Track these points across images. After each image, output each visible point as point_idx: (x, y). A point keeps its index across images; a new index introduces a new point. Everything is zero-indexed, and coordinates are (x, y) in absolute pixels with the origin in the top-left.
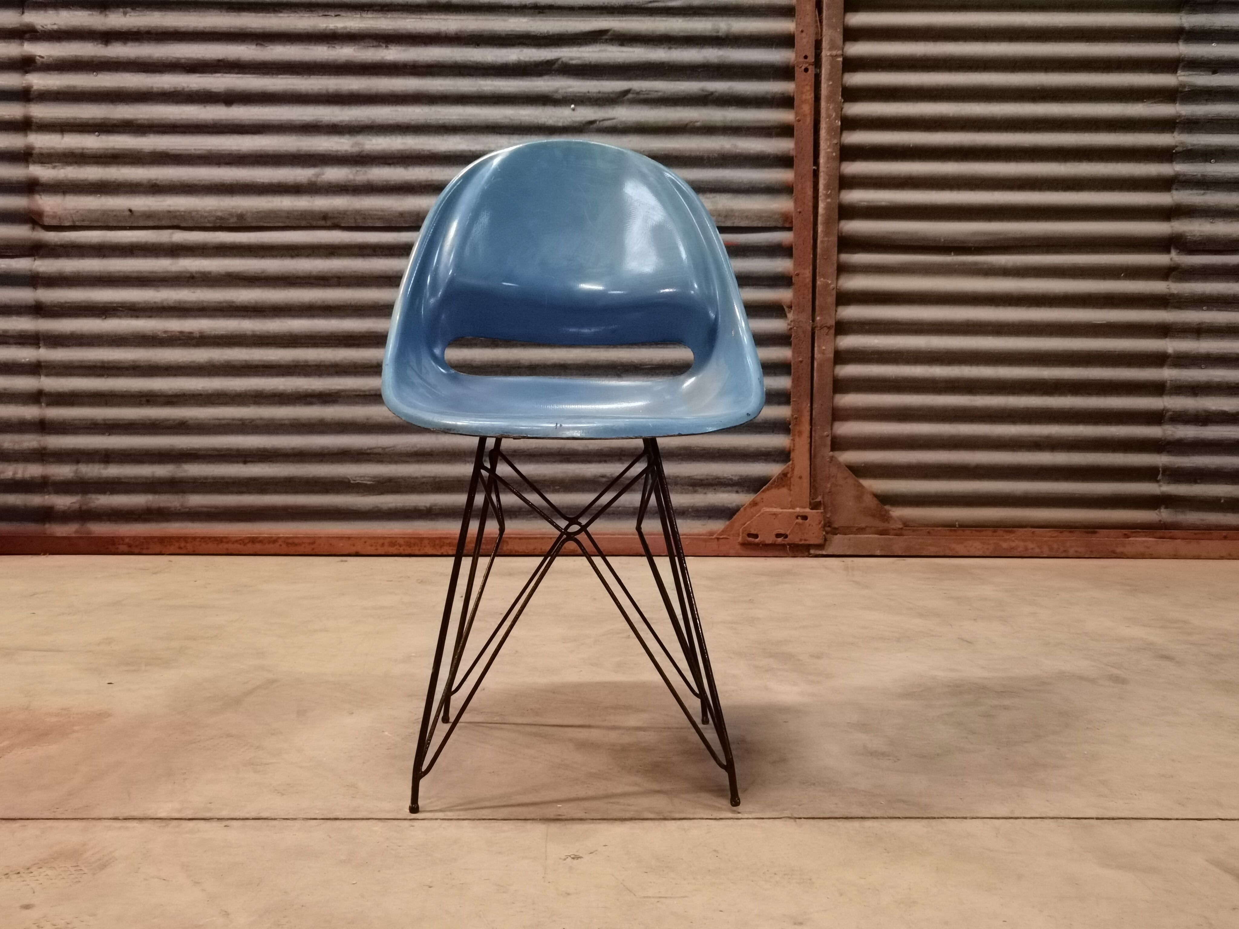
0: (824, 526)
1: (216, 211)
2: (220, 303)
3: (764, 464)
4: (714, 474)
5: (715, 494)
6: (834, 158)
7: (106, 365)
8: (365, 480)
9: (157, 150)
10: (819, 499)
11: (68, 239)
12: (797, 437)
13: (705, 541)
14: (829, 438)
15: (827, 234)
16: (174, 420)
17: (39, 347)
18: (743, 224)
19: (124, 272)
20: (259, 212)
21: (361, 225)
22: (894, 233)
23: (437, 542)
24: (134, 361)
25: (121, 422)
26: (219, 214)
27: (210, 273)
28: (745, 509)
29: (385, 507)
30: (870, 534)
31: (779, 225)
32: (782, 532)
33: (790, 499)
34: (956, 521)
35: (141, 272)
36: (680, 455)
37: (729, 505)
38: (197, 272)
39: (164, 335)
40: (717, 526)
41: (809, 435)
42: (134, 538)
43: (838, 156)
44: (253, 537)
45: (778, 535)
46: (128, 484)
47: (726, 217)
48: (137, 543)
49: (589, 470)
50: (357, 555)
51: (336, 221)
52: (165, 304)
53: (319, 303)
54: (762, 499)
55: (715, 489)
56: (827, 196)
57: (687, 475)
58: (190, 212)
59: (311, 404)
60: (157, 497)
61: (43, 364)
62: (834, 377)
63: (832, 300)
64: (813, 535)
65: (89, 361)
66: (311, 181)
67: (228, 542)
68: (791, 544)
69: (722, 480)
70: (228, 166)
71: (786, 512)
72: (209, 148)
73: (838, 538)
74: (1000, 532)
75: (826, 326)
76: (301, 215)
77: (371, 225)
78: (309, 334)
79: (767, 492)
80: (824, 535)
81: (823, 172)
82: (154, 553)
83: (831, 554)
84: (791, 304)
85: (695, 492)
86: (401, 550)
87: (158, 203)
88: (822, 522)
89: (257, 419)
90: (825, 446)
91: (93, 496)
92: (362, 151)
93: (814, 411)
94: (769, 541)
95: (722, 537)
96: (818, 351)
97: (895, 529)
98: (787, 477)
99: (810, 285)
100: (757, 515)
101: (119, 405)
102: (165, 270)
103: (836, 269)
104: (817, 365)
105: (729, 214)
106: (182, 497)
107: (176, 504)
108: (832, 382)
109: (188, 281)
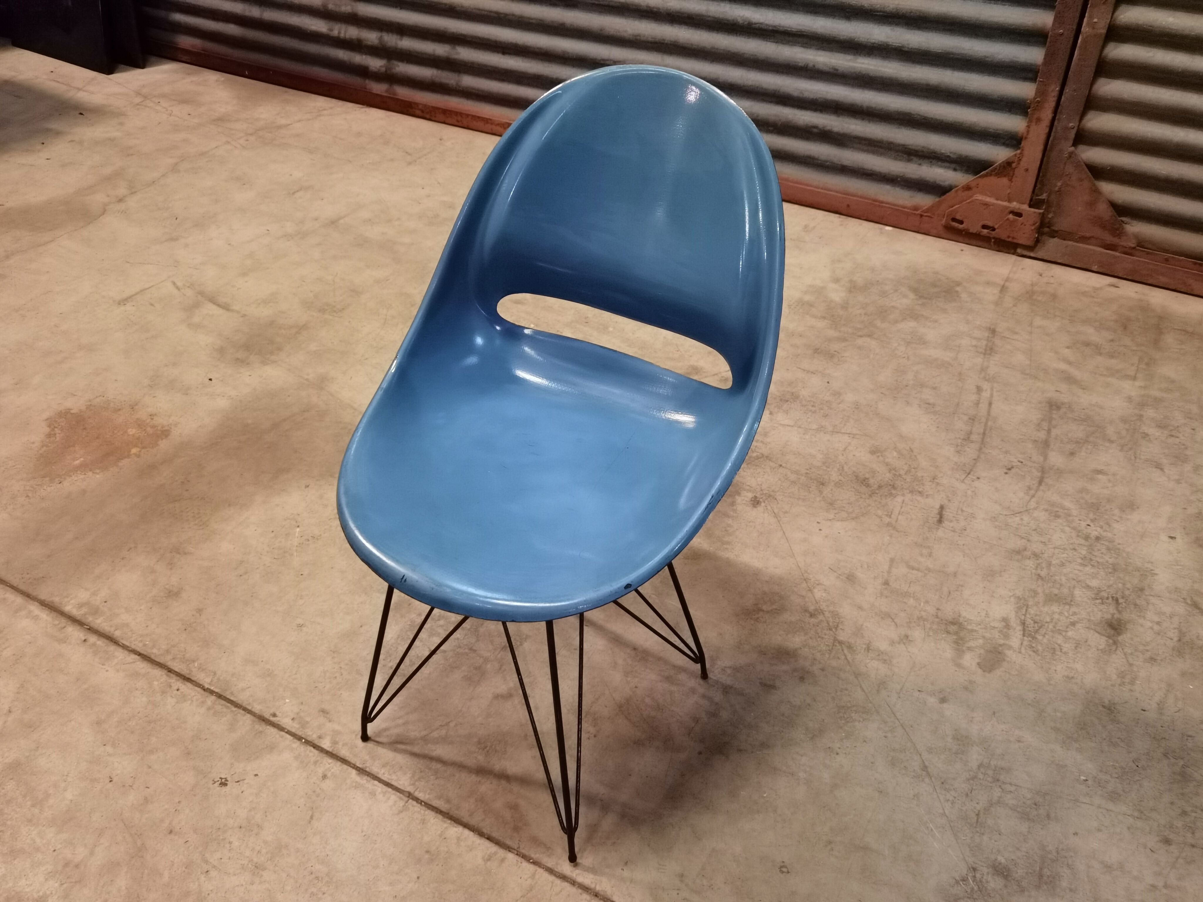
0: (1041, 226)
4: (932, 147)
5: (931, 167)
10: (1044, 196)
12: (1034, 124)
13: (908, 214)
14: (1075, 131)
28: (957, 191)
30: (1094, 245)
32: (990, 224)
33: (1008, 191)
37: (941, 183)
40: (925, 200)
41: (1050, 124)
42: (425, 105)
45: (984, 227)
46: (417, 56)
48: (428, 110)
49: (803, 117)
54: (978, 185)
55: (931, 162)
60: (440, 72)
62: (1100, 59)
64: (1024, 236)
67: (492, 124)
68: (997, 238)
71: (1000, 204)
73: (1054, 242)
79: (985, 179)
80: (1037, 237)
82: (439, 121)
83: (1041, 257)
85: (909, 160)
88: (1038, 223)
90: (1066, 139)
93: (1063, 97)
94: (973, 230)
95: (926, 214)
96: (1088, 24)
97: (1126, 247)
98: (1011, 165)
100: (967, 201)
104: (1082, 40)
106: (458, 76)
107: (453, 81)
108: (1096, 63)
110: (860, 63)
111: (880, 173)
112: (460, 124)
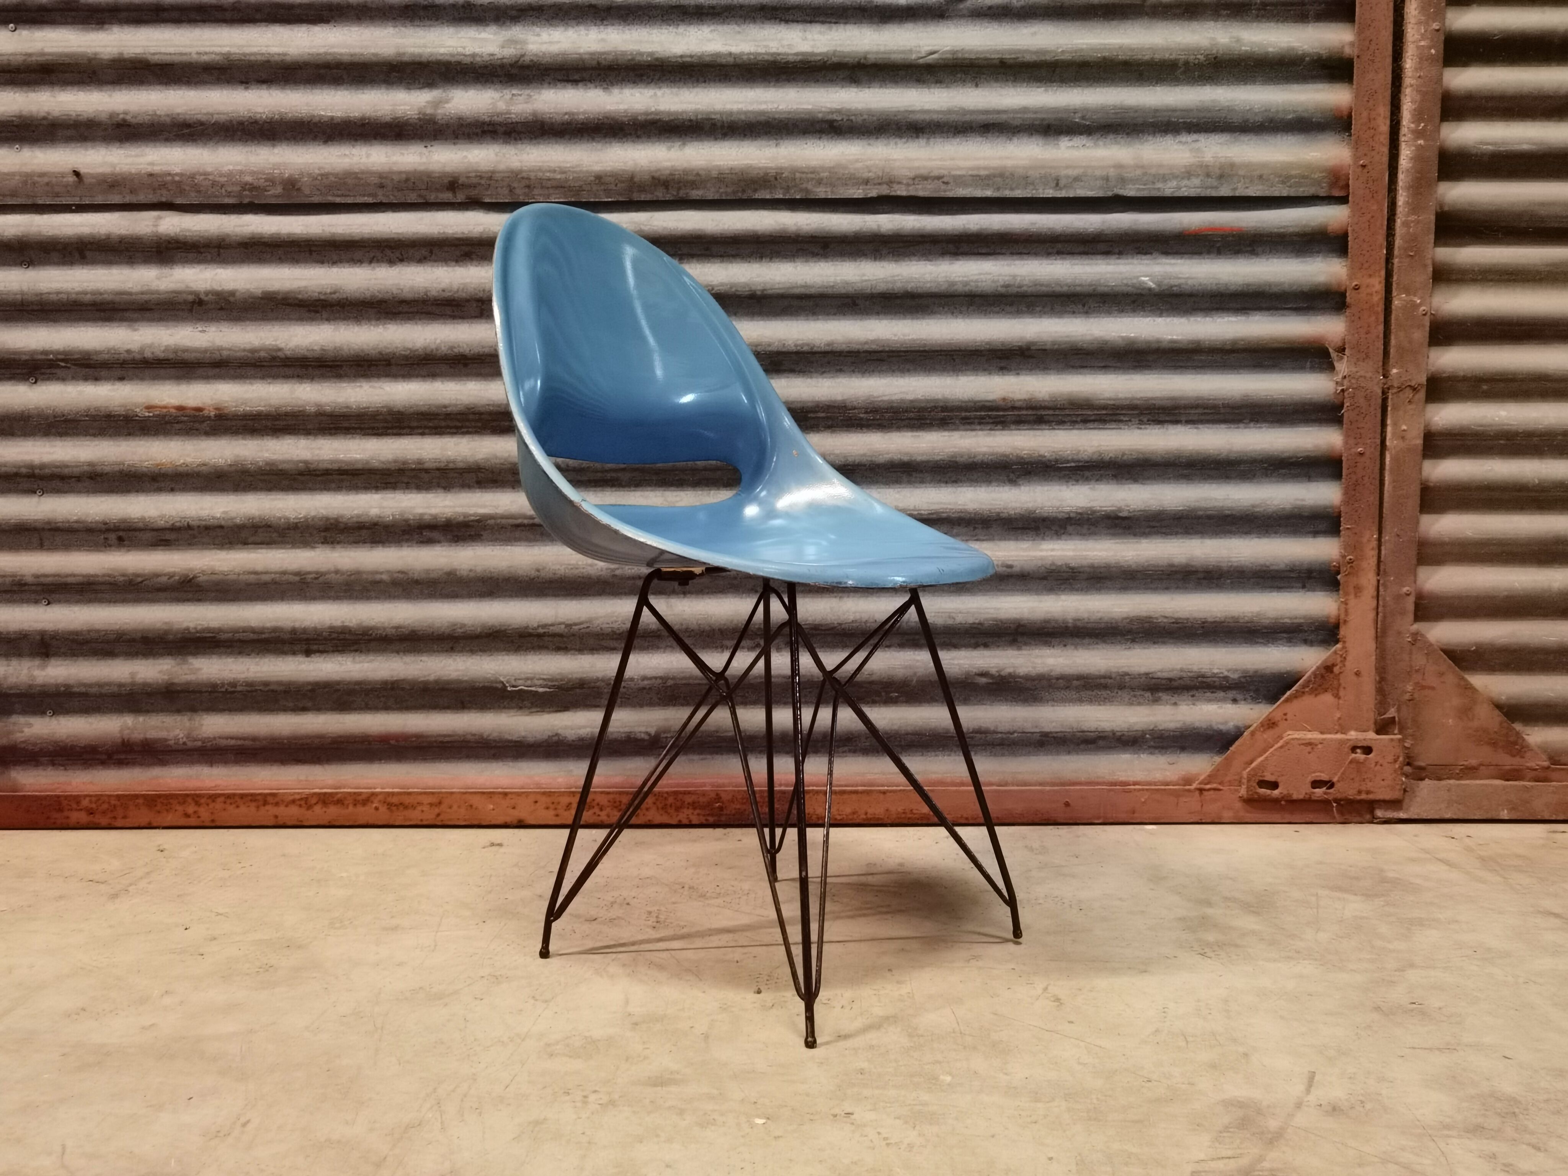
0: (1404, 764)
1: (241, 172)
2: (253, 351)
4: (1196, 669)
5: (1194, 704)
6: (1432, 59)
7: (37, 471)
8: (535, 686)
9: (126, 56)
10: (1392, 713)
12: (1352, 596)
13: (1177, 794)
14: (1411, 599)
15: (1415, 208)
16: (171, 576)
18: (1255, 190)
19: (68, 293)
20: (325, 175)
22: (1542, 204)
23: (671, 800)
24: (91, 464)
25: (70, 580)
26: (248, 179)
27: (232, 293)
28: (1252, 734)
29: (571, 735)
30: (1488, 778)
31: (1322, 193)
32: (1324, 777)
33: (1338, 715)
35: (100, 293)
36: (1130, 632)
37: (1222, 727)
38: (207, 293)
39: (147, 414)
40: (1199, 765)
41: (1375, 593)
42: (98, 798)
43: (1441, 56)
44: (325, 794)
45: (1316, 784)
46: (85, 695)
47: (1221, 177)
48: (105, 806)
49: (956, 662)
50: (521, 825)
51: (473, 193)
52: (148, 354)
53: (444, 349)
54: (1285, 714)
55: (1193, 696)
56: (1417, 134)
57: (1143, 670)
58: (192, 176)
59: (430, 542)
60: (141, 719)
62: (1421, 483)
63: (1421, 335)
65: (4, 465)
66: (425, 114)
67: (277, 804)
68: (1341, 800)
69: (1209, 680)
70: (264, 86)
71: (1332, 740)
72: (225, 50)
73: (1426, 787)
75: (1410, 386)
76: (407, 180)
78: (423, 409)
79: (1294, 702)
80: (1404, 783)
81: (1412, 86)
82: (136, 825)
83: (1416, 817)
84: (1344, 344)
85: (1156, 701)
86: (604, 817)
87: (130, 160)
88: (1401, 759)
89: (328, 572)
90: (1403, 613)
91: (22, 720)
92: (523, 56)
93: (1383, 548)
94: (1298, 794)
95: (1208, 787)
96: (1394, 434)
97: (1536, 770)
98: (1332, 672)
99: (1381, 308)
100: (1276, 746)
101: (67, 547)
102: (145, 288)
103: (1430, 274)
104: (1391, 458)
105: (1226, 172)
106: (190, 720)
107: (177, 732)
108: (1418, 493)
109: (191, 310)
110: (1047, 550)
111: (1113, 733)
112: (193, 821)
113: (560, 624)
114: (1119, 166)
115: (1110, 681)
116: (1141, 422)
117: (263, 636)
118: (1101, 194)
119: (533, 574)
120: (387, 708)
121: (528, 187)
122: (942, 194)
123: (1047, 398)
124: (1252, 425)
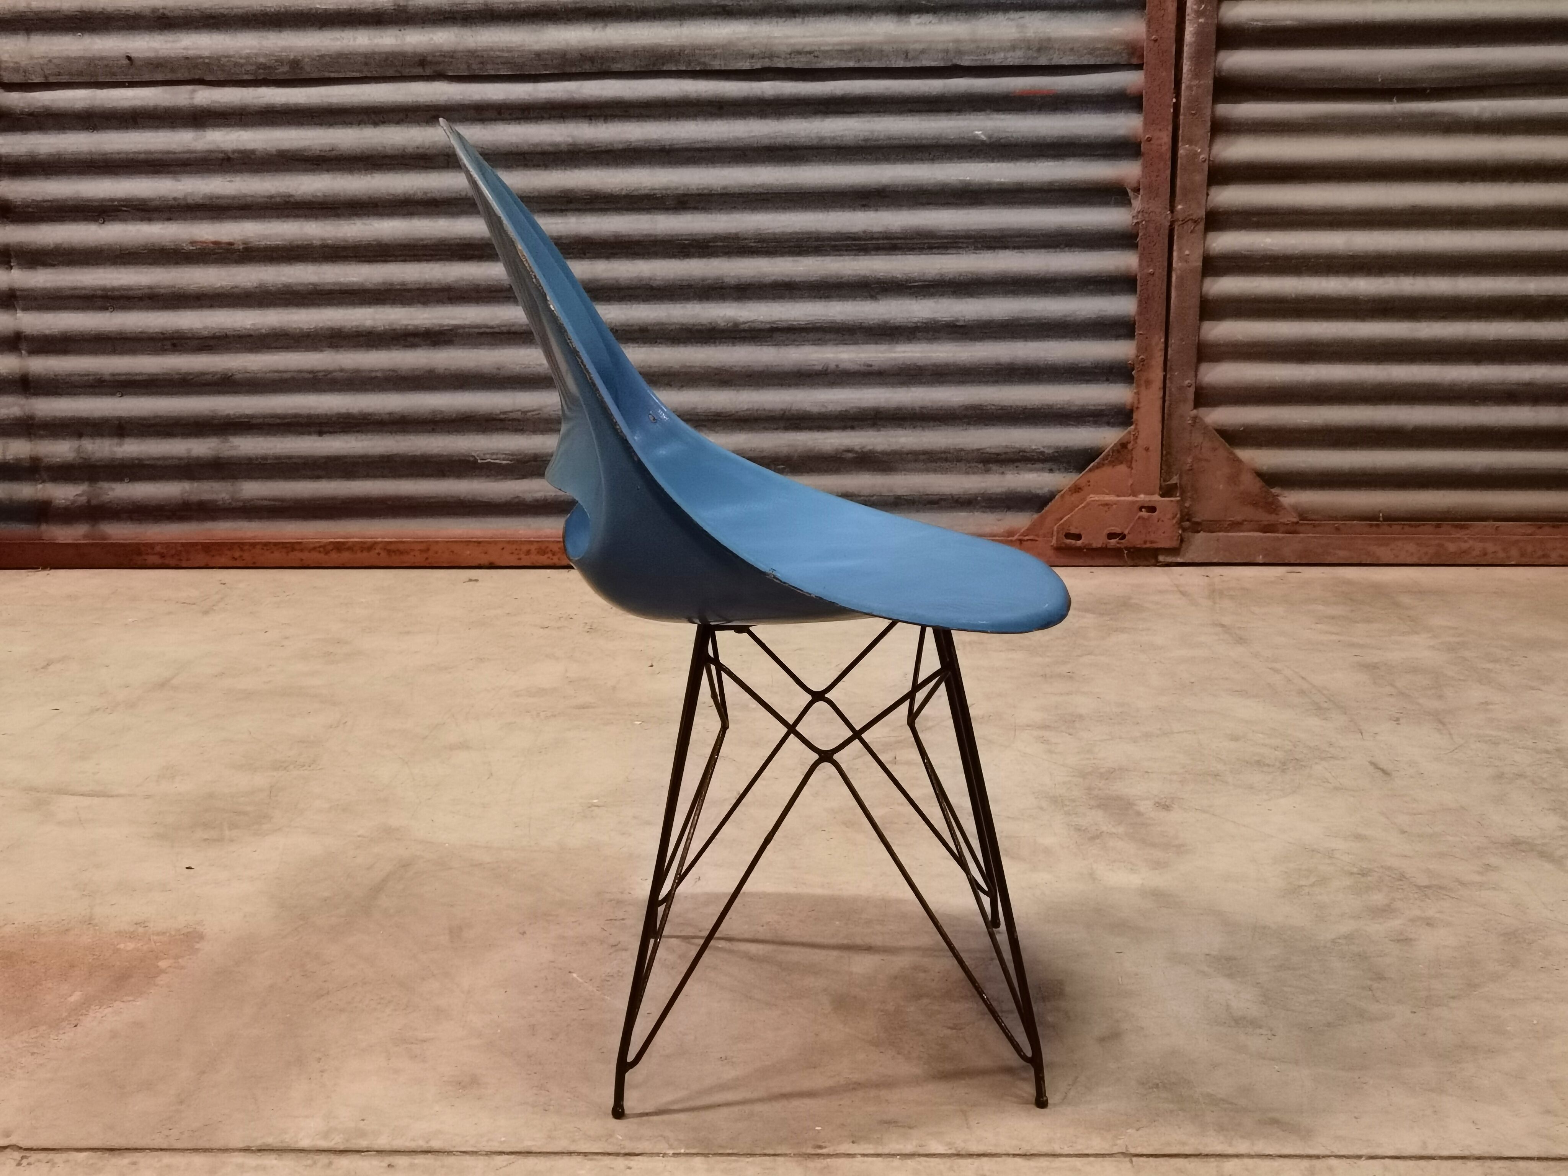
0: (1182, 520)
1: (256, 55)
2: (271, 198)
3: (1092, 429)
4: (1017, 445)
5: (1017, 473)
7: (110, 293)
8: (499, 459)
10: (1175, 480)
11: (40, 104)
12: (1143, 388)
14: (1192, 390)
15: (1196, 74)
16: (214, 374)
17: (11, 268)
18: (1066, 61)
19: (127, 153)
20: (322, 56)
21: (477, 72)
24: (150, 288)
25: (137, 377)
26: (262, 60)
27: (253, 152)
28: (1062, 497)
29: (529, 497)
30: (1250, 531)
31: (1123, 61)
32: (1118, 530)
33: (1130, 482)
34: (1380, 512)
35: (151, 153)
36: (965, 416)
37: (1038, 491)
38: (234, 152)
39: (191, 248)
40: (1020, 521)
41: (1162, 386)
42: (168, 545)
44: (339, 542)
45: (1111, 536)
46: (153, 467)
47: (1039, 50)
48: (173, 552)
49: (829, 441)
50: (492, 566)
51: (439, 68)
52: (190, 201)
53: (420, 195)
54: (1089, 481)
55: (1017, 467)
56: (1199, 14)
57: (976, 446)
58: (219, 59)
59: (413, 346)
60: (195, 484)
61: (18, 293)
62: (1201, 297)
63: (1201, 178)
64: (1164, 537)
65: (84, 288)
66: (399, 6)
67: (302, 550)
68: (1131, 548)
69: (1028, 455)
71: (1124, 501)
73: (1200, 538)
74: (1446, 526)
75: (1192, 219)
76: (386, 59)
77: (493, 73)
78: (405, 242)
79: (1096, 471)
80: (1181, 535)
82: (197, 566)
83: (1190, 561)
84: (1139, 185)
85: (988, 471)
86: (555, 560)
87: (169, 45)
88: (1178, 516)
89: (335, 371)
90: (1185, 401)
91: (105, 485)
93: (1169, 349)
94: (1097, 543)
95: (1027, 537)
96: (1179, 258)
97: (1287, 524)
98: (1126, 448)
99: (1169, 155)
100: (1080, 507)
101: (133, 352)
102: (186, 149)
103: (1209, 129)
104: (1176, 278)
105: (1044, 45)
106: (232, 485)
107: (224, 495)
108: (1198, 304)
109: (221, 165)
110: (899, 352)
111: (952, 495)
112: (239, 563)
113: (519, 411)
114: (957, 41)
115: (949, 455)
116: (976, 248)
117: (286, 421)
118: (942, 64)
119: (495, 371)
120: (383, 476)
121: (482, 63)
122: (814, 66)
123: (899, 230)
124: (1067, 249)
